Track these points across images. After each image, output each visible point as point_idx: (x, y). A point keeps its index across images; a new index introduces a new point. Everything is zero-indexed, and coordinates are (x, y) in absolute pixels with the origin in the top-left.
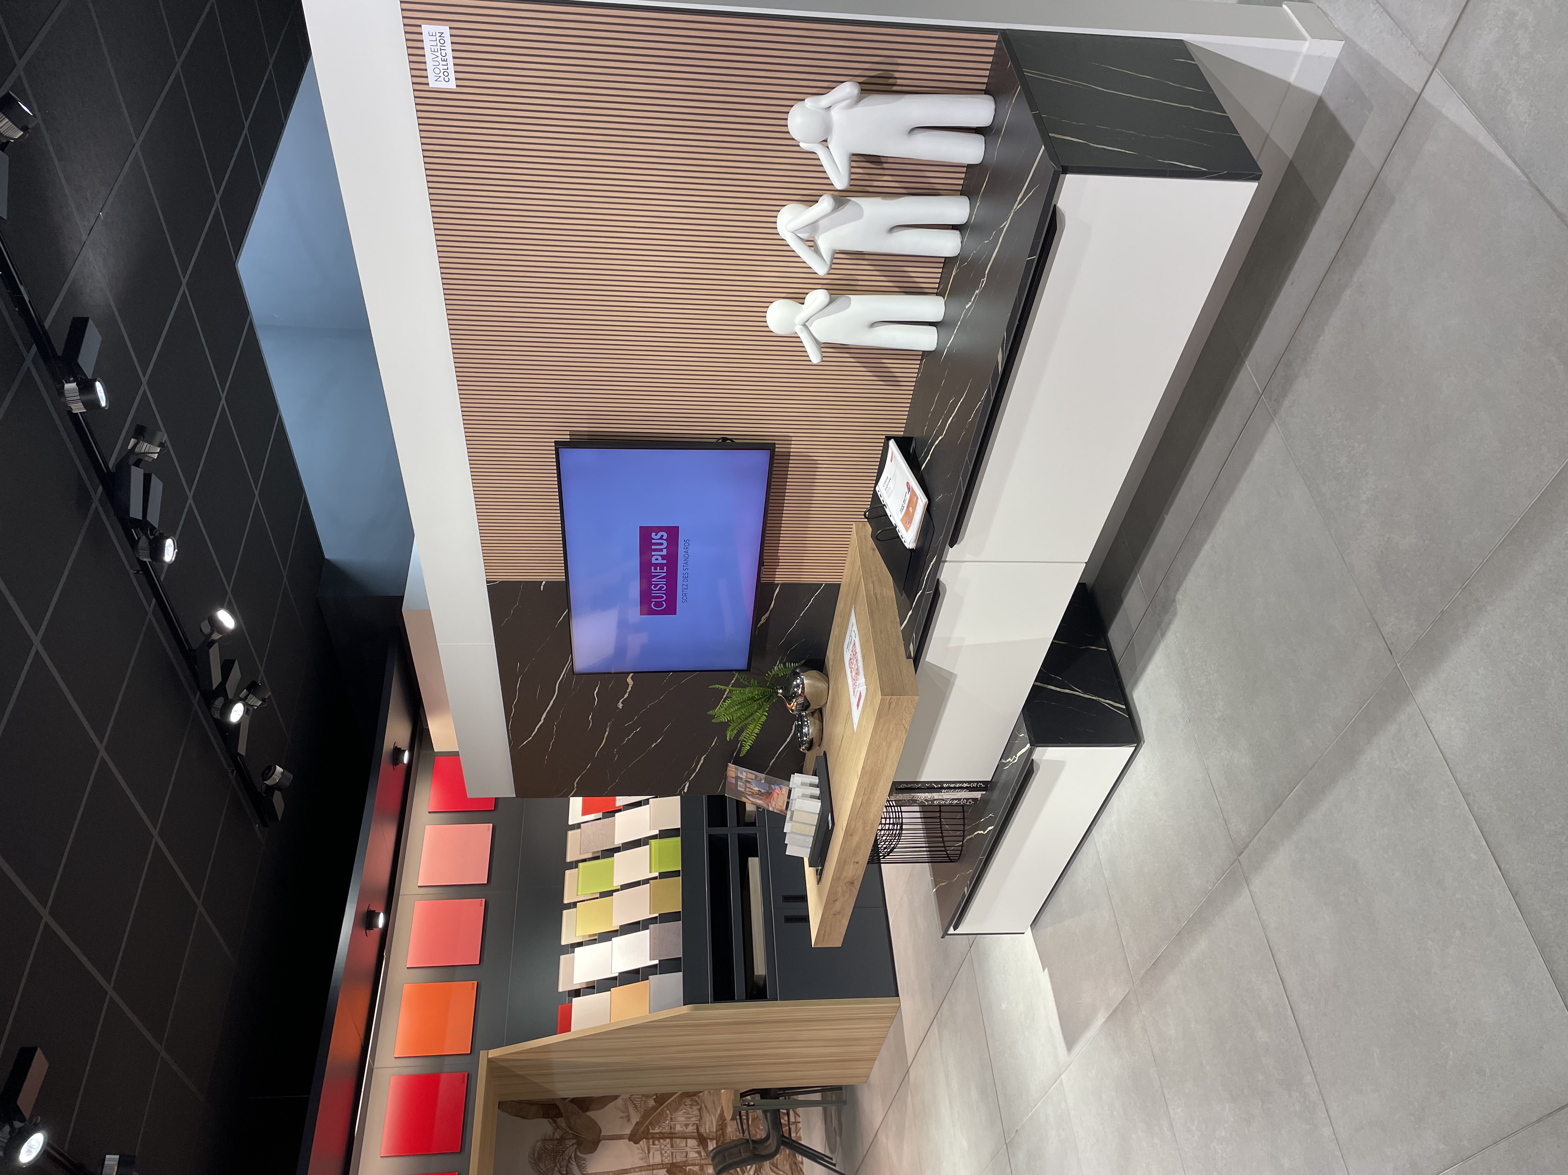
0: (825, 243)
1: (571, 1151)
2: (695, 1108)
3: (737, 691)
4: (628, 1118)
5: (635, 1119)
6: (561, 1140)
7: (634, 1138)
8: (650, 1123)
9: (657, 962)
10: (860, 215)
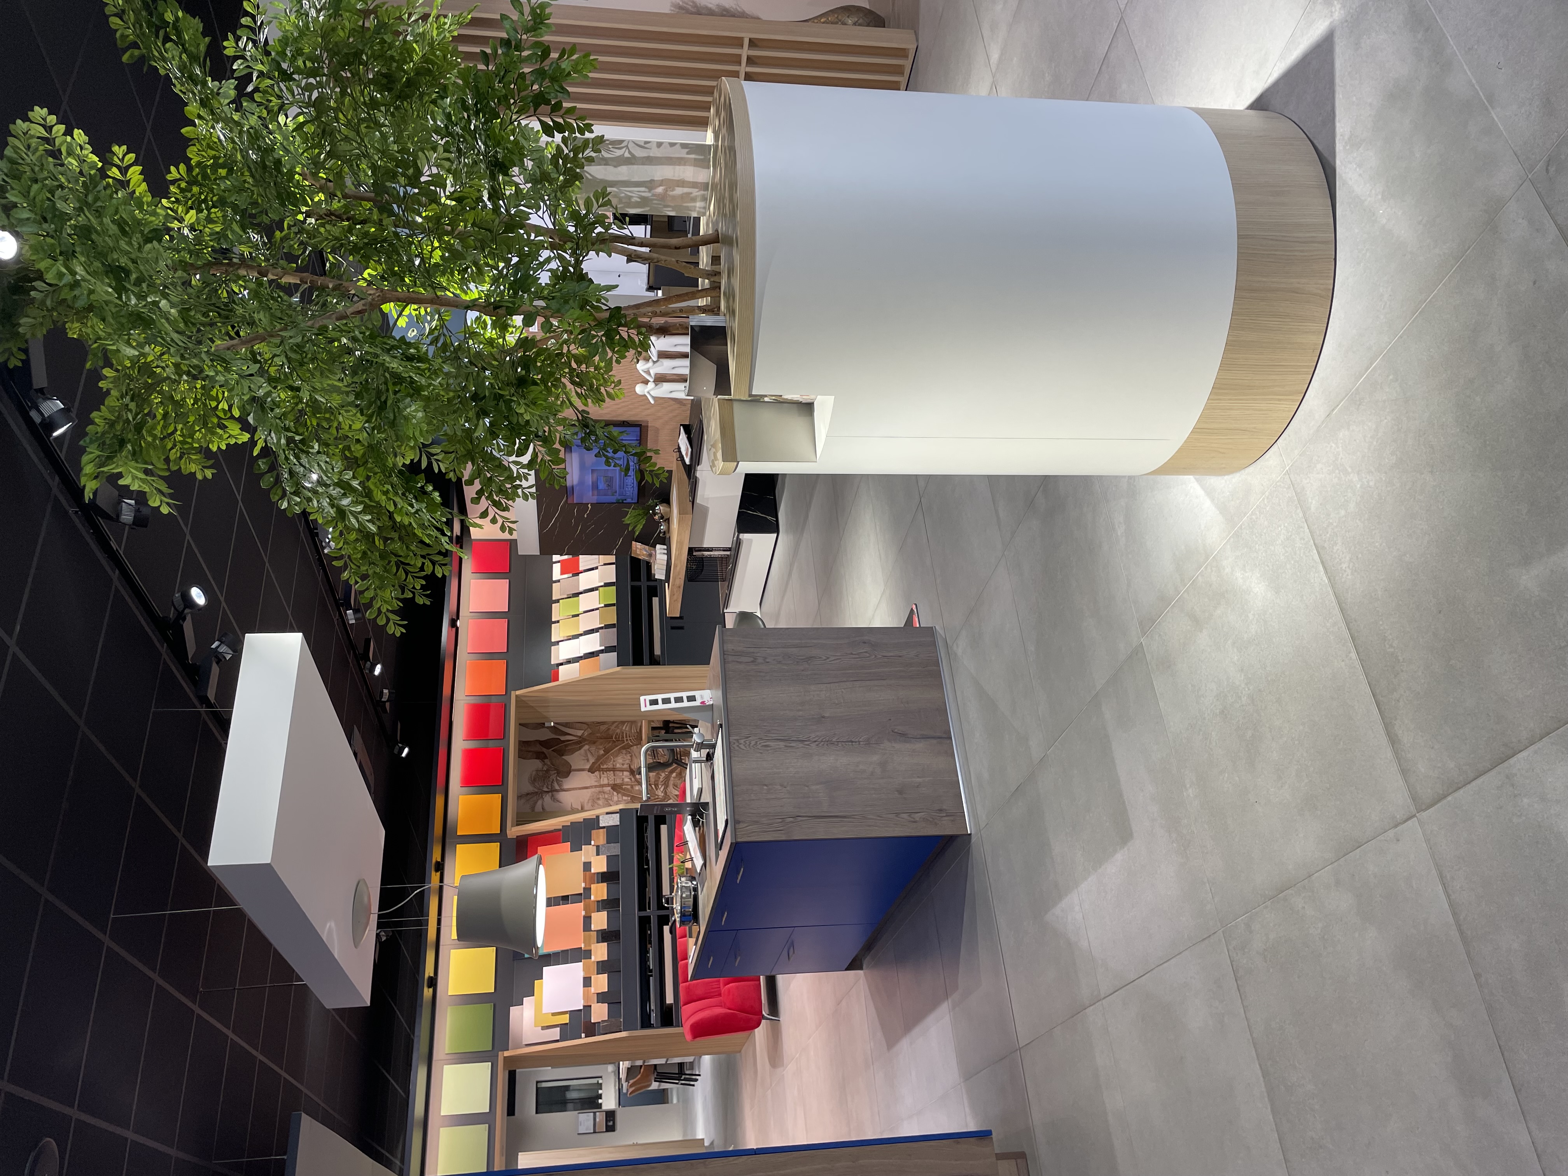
0: (652, 372)
1: (554, 777)
2: (628, 755)
3: (634, 511)
4: (588, 760)
5: (592, 760)
6: (547, 771)
7: (591, 770)
8: (601, 763)
9: (603, 648)
10: (663, 365)
